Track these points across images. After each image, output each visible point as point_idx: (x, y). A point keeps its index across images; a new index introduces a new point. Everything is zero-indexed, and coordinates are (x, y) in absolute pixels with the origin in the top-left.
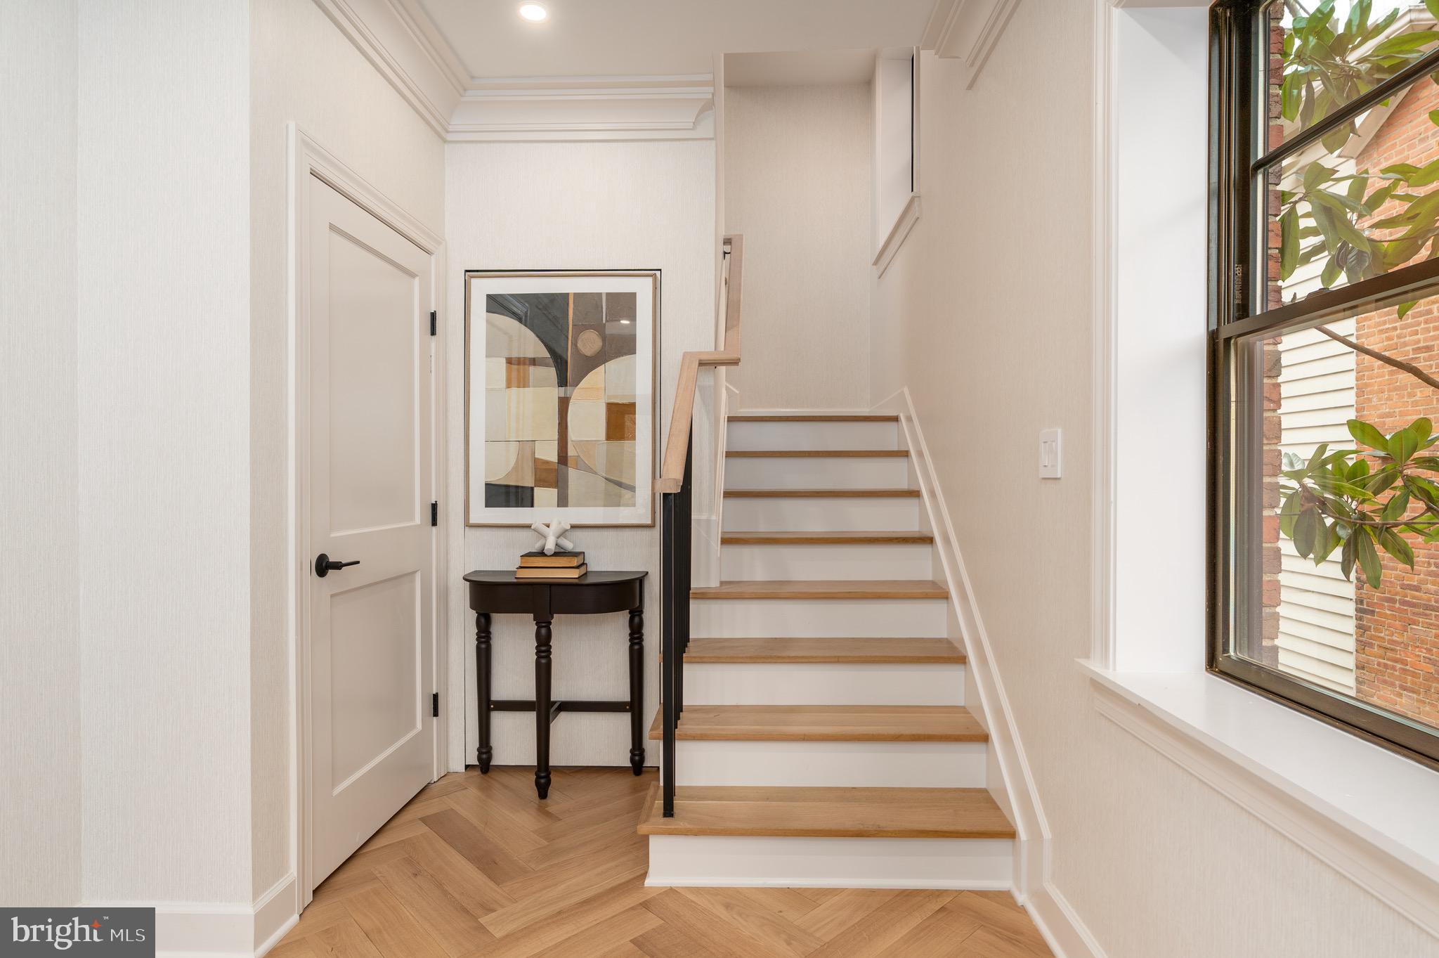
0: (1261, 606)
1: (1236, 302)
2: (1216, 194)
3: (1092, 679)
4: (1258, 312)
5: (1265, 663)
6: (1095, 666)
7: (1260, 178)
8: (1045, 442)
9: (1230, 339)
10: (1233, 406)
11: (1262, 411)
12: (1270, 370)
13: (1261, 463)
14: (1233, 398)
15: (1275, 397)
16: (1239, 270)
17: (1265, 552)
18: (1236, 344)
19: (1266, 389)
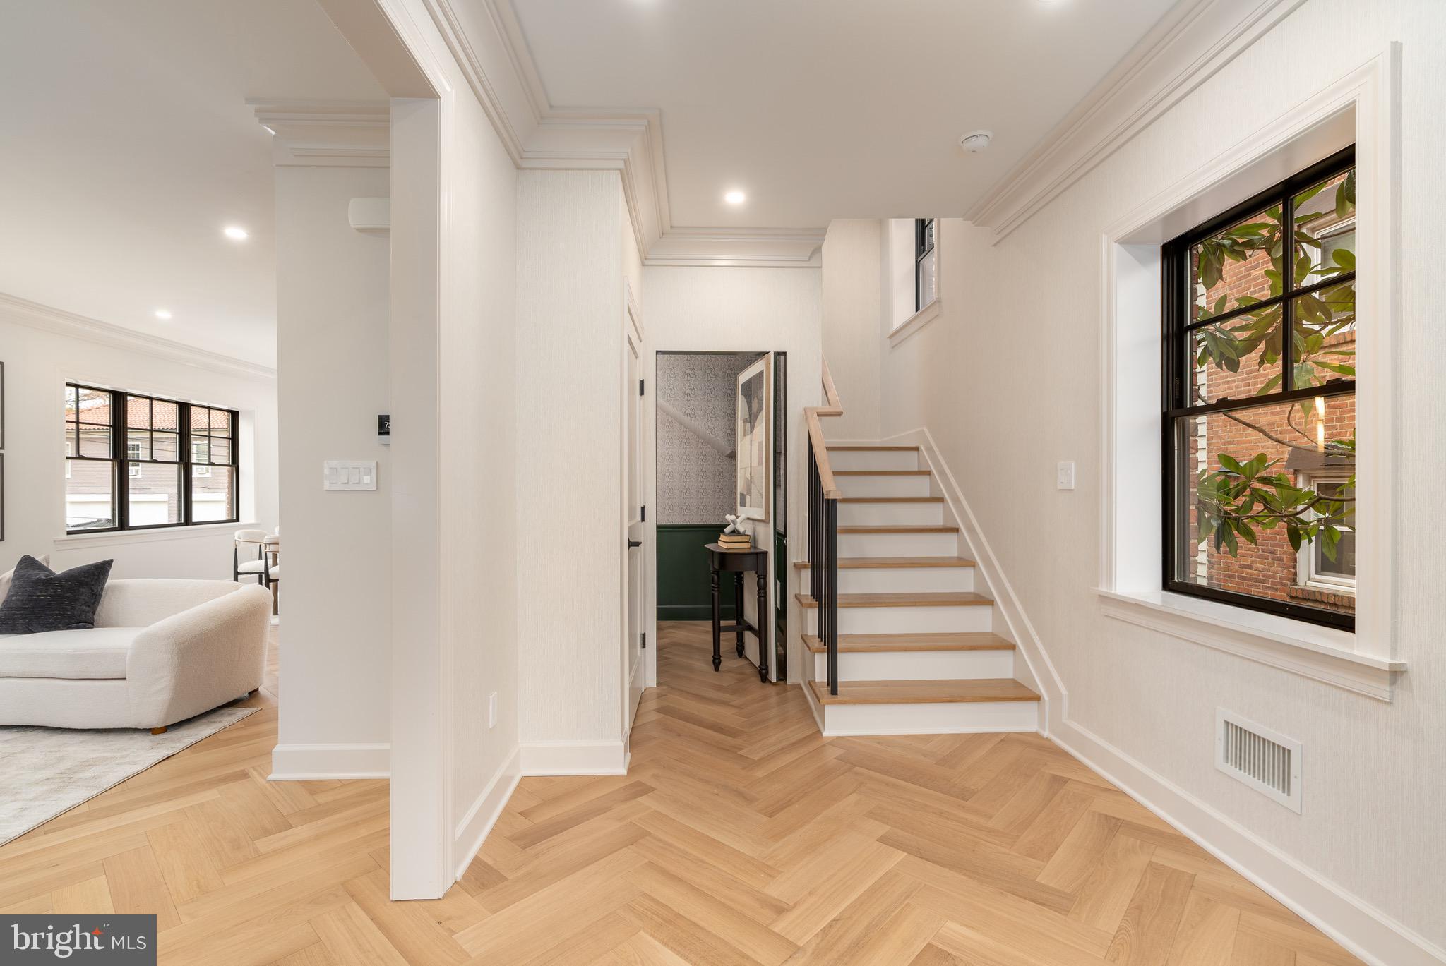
0: (1189, 556)
1: (1177, 397)
2: (1166, 338)
3: (1100, 596)
4: (1188, 407)
5: (1192, 582)
6: (1103, 589)
7: (1189, 334)
8: (1062, 469)
9: (1174, 418)
10: (1176, 451)
11: (1189, 454)
12: (1193, 433)
13: (1189, 482)
14: (1176, 448)
15: (1195, 447)
16: (1178, 382)
17: (1191, 528)
18: (1177, 419)
19: (1191, 442)
